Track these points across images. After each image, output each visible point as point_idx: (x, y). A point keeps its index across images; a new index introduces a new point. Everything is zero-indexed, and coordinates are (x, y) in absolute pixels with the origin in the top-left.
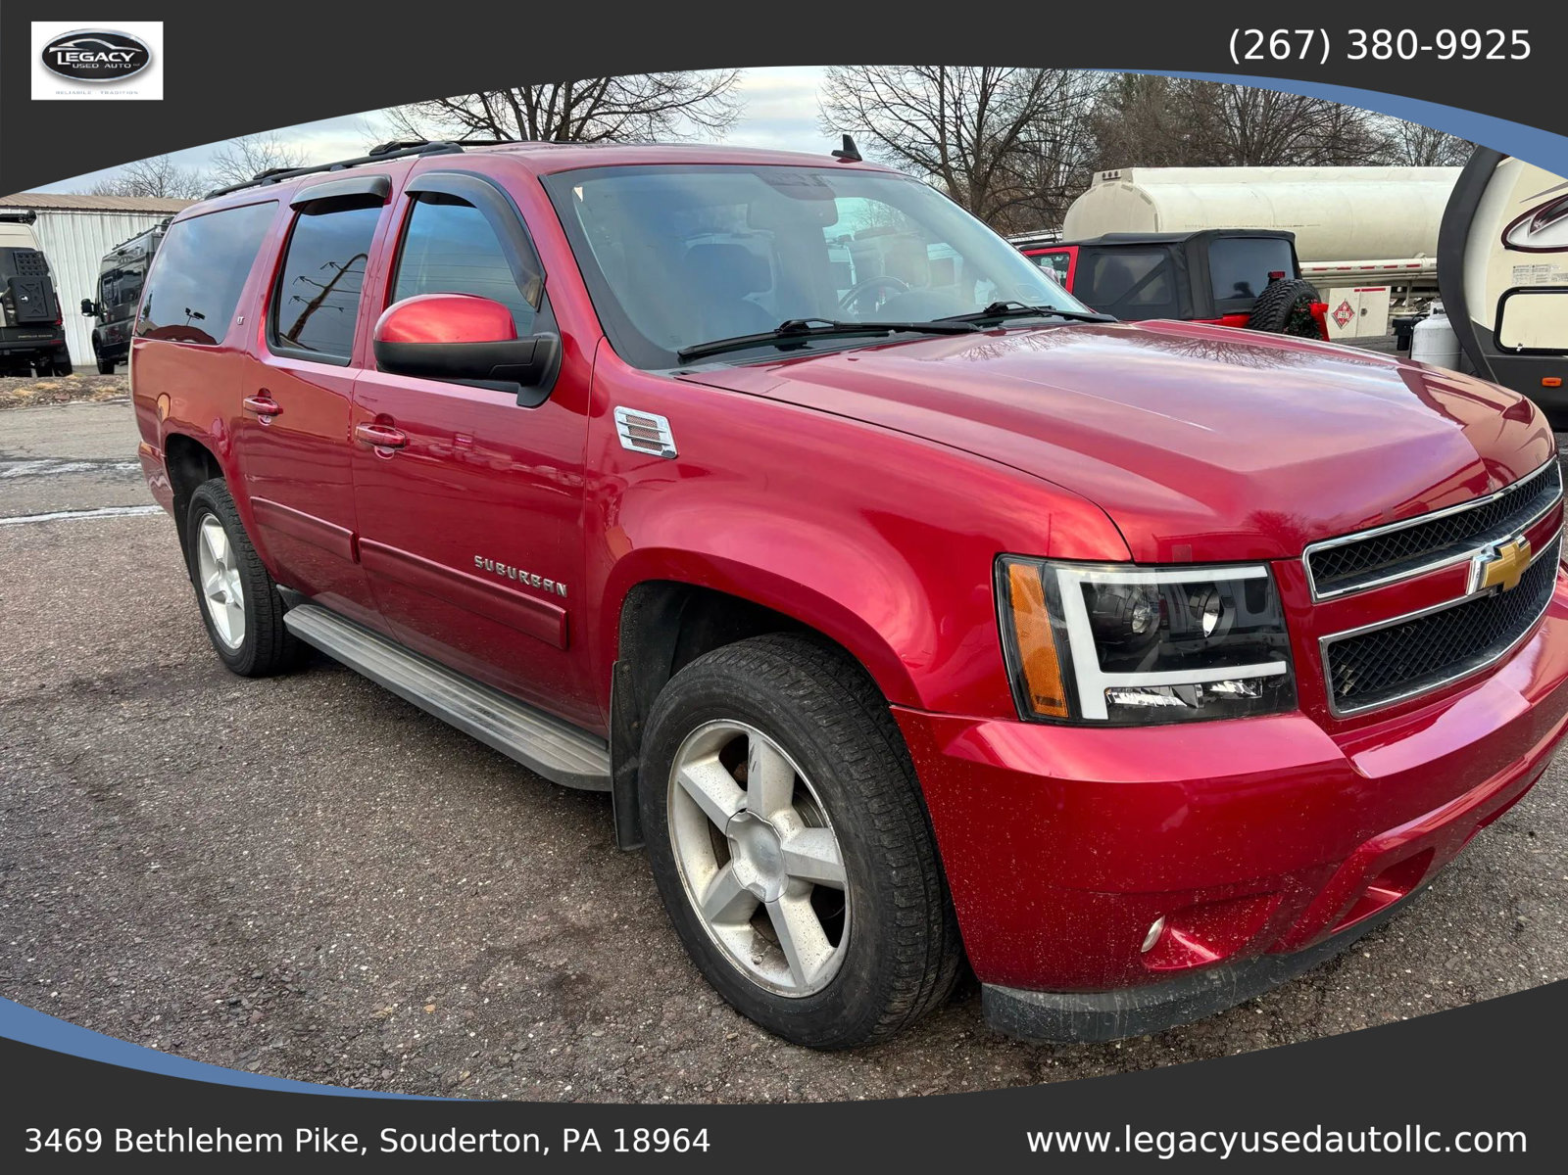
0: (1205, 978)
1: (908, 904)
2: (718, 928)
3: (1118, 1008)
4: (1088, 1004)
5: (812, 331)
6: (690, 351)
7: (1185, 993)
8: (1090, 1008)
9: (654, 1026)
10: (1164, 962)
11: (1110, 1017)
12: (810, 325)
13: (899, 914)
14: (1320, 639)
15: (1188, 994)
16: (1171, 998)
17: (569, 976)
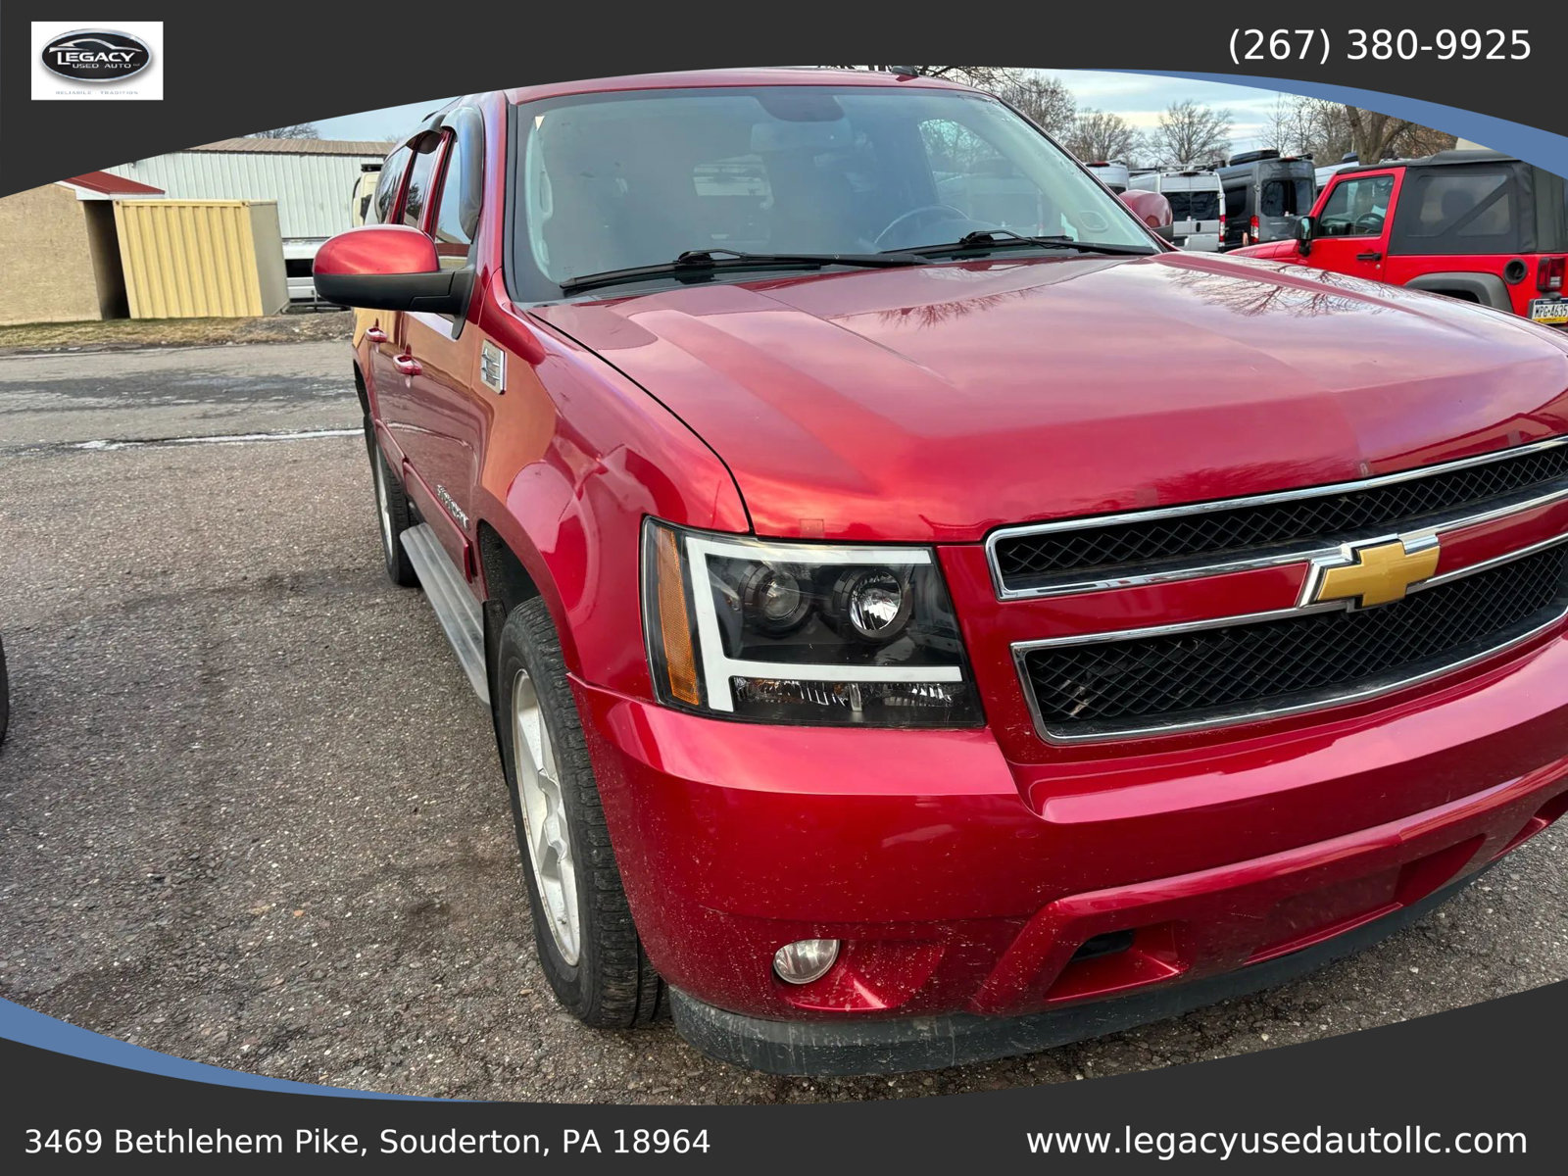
0: (911, 1027)
1: (610, 888)
2: (546, 881)
3: (791, 1042)
4: (757, 1030)
5: (717, 264)
6: (573, 283)
7: (878, 1040)
8: (759, 1036)
9: (469, 967)
10: (818, 1000)
11: (782, 1049)
12: (714, 256)
13: (599, 896)
14: (1012, 644)
15: (883, 1042)
16: (860, 1042)
17: (435, 904)
